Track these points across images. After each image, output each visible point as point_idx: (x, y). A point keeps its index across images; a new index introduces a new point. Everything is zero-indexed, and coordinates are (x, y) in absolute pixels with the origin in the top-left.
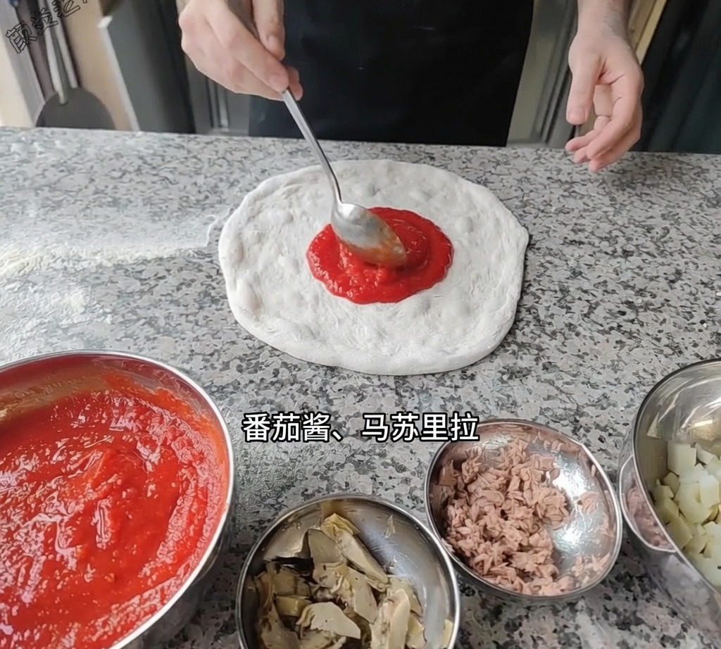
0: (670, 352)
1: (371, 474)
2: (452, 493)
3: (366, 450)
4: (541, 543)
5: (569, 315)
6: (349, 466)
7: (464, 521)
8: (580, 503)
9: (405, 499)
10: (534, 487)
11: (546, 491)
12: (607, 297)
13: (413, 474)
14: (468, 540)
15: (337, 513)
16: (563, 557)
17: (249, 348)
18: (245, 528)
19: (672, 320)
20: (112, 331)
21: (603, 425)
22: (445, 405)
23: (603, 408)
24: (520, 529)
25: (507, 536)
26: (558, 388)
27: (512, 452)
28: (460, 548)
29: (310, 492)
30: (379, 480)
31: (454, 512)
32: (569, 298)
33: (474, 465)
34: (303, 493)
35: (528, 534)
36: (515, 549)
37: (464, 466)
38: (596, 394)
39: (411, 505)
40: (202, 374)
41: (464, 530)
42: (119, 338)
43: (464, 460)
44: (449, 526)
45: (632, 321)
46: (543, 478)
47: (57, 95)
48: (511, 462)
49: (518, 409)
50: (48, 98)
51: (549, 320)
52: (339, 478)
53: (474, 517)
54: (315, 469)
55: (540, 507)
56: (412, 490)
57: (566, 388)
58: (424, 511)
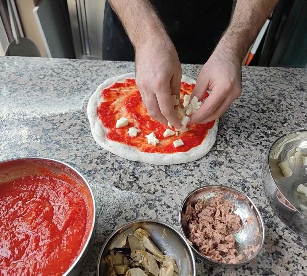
1: (155, 209)
2: (191, 217)
3: (153, 198)
4: (230, 239)
5: (239, 138)
6: (146, 206)
7: (196, 230)
8: (246, 221)
9: (170, 220)
10: (226, 215)
11: (231, 216)
12: (255, 130)
13: (174, 209)
14: (198, 239)
15: (141, 228)
16: (239, 245)
17: (101, 153)
18: (100, 234)
20: (40, 146)
21: (255, 186)
23: (255, 179)
24: (220, 233)
25: (215, 237)
26: (235, 170)
27: (217, 199)
28: (195, 243)
29: (128, 217)
30: (159, 212)
31: (192, 226)
32: (239, 131)
33: (200, 205)
34: (125, 218)
35: (224, 236)
36: (219, 242)
37: (196, 205)
38: (252, 172)
39: (173, 223)
41: (196, 235)
42: (43, 150)
43: (196, 203)
44: (190, 232)
45: (266, 141)
46: (230, 211)
47: (15, 41)
48: (216, 203)
49: (219, 180)
50: (11, 42)
51: (231, 140)
52: (141, 211)
53: (201, 228)
54: (131, 207)
55: (229, 223)
56: (173, 216)
57: (239, 170)
58: (179, 226)
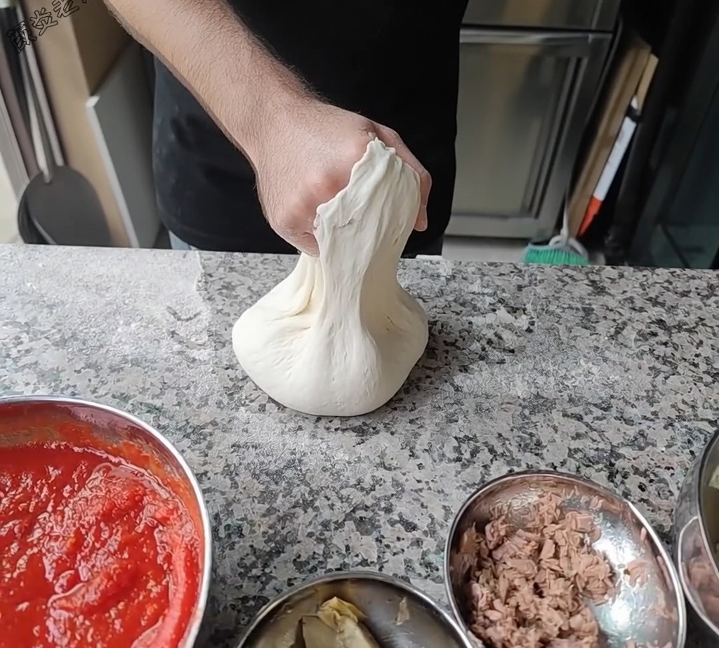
0: (709, 379)
1: (375, 534)
2: (474, 562)
3: (369, 504)
4: (586, 627)
5: (594, 336)
6: (350, 525)
7: (492, 600)
8: (627, 572)
9: (416, 565)
10: (572, 554)
11: (586, 559)
12: (636, 315)
13: (425, 533)
14: (499, 628)
15: (338, 597)
16: (610, 641)
17: (231, 379)
18: (225, 608)
19: (710, 342)
20: (70, 360)
21: (642, 468)
22: (460, 446)
23: (641, 449)
24: (558, 608)
25: (544, 619)
26: (587, 425)
27: (543, 509)
28: (489, 639)
29: (303, 559)
30: (385, 542)
31: (480, 591)
32: (593, 318)
33: (501, 527)
34: (295, 560)
35: (568, 615)
36: (555, 635)
37: (488, 527)
38: (632, 431)
39: (424, 574)
40: (176, 411)
41: (493, 615)
42: (78, 369)
43: (488, 521)
44: (475, 608)
45: (665, 344)
46: (582, 544)
47: (41, 174)
48: (542, 521)
49: (545, 451)
50: (33, 177)
51: (573, 343)
52: (338, 540)
53: (503, 594)
54: (309, 530)
55: (580, 578)
56: (424, 554)
57: (597, 424)
58: (442, 582)
